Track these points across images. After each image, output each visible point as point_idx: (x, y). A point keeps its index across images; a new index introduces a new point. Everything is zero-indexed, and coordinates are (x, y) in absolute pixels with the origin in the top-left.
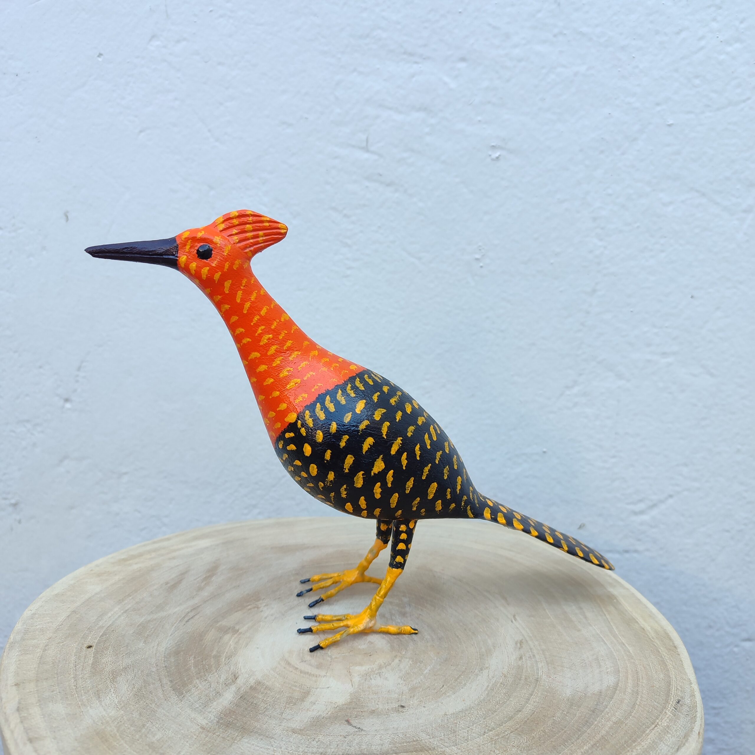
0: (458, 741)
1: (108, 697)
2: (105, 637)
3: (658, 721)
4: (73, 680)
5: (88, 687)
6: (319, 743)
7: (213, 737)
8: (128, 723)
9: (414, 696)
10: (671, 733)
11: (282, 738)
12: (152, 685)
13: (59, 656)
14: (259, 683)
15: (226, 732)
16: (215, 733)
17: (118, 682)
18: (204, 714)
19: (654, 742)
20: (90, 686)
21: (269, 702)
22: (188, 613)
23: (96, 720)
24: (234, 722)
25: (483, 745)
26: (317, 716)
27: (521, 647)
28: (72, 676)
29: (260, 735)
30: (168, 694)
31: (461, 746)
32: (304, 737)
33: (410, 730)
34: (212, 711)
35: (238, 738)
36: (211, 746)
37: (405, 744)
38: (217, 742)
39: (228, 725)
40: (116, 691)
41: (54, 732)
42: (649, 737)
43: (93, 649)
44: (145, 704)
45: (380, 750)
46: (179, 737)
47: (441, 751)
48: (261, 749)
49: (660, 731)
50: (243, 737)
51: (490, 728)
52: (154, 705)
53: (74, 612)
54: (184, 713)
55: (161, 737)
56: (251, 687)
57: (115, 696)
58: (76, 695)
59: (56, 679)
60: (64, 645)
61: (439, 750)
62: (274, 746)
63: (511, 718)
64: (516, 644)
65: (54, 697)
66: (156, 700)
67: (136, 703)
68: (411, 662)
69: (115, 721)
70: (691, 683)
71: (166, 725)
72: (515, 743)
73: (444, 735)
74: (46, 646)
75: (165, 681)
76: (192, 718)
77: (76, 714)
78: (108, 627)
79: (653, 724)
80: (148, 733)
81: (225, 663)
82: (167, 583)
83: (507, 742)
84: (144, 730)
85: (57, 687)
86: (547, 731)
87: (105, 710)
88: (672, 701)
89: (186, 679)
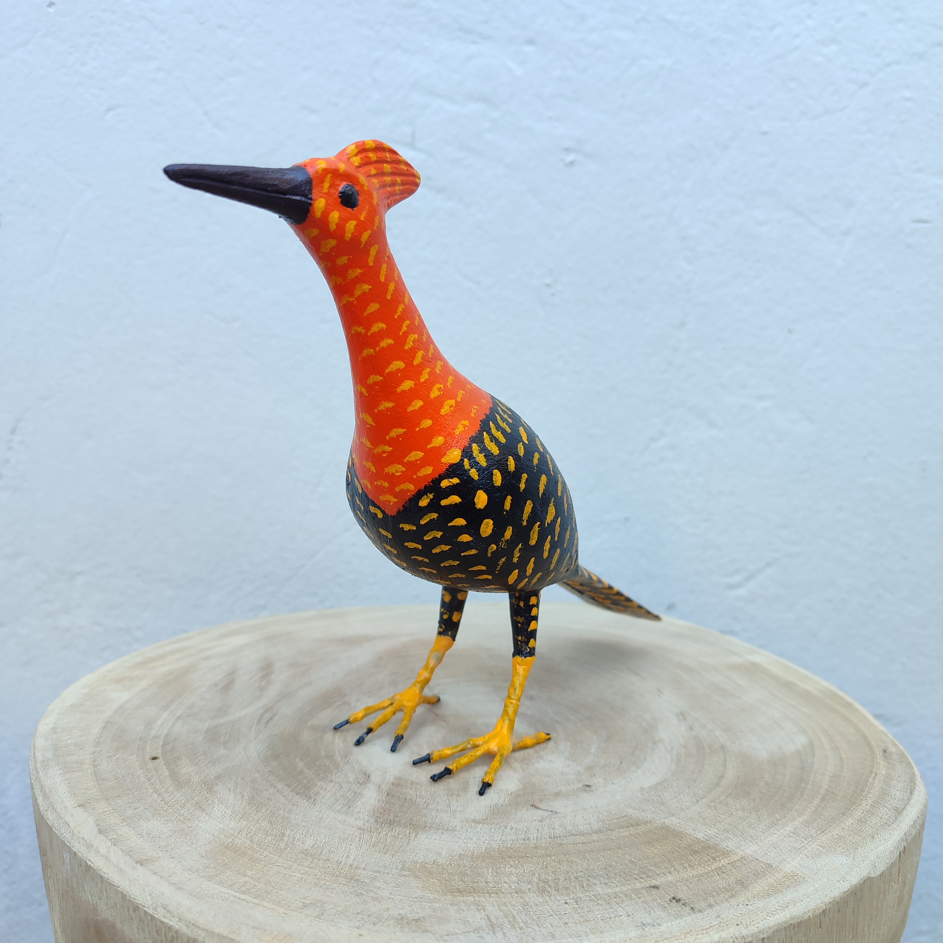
0: (672, 811)
1: (215, 809)
2: (168, 746)
3: (874, 770)
4: (155, 795)
5: (181, 800)
6: (514, 830)
7: (381, 837)
8: (261, 833)
9: (594, 775)
10: (895, 779)
11: (467, 830)
12: (265, 792)
13: (119, 771)
14: (400, 779)
15: (394, 831)
16: (380, 833)
17: (219, 793)
18: (353, 815)
19: (883, 789)
20: (184, 799)
21: (425, 796)
22: (262, 715)
23: (216, 834)
24: (396, 819)
25: (703, 812)
26: (493, 805)
27: (685, 719)
28: (152, 791)
29: (437, 829)
30: (293, 799)
31: (679, 816)
32: (492, 826)
33: (612, 808)
34: (362, 811)
35: (413, 835)
36: (385, 846)
37: (615, 821)
38: (389, 841)
39: (392, 823)
40: (222, 801)
41: (167, 851)
42: (875, 785)
43: (161, 760)
44: (269, 811)
45: (590, 829)
46: (336, 840)
47: (660, 823)
48: (448, 843)
49: (883, 779)
50: (418, 833)
51: (701, 796)
52: (281, 812)
53: (108, 723)
54: (326, 817)
55: (314, 843)
56: (393, 784)
57: (224, 806)
58: (171, 810)
59: (132, 795)
60: (116, 759)
61: (658, 822)
62: (463, 839)
63: (717, 785)
64: (677, 715)
65: (142, 814)
66: (281, 806)
67: (257, 812)
68: (568, 743)
69: (241, 833)
70: (886, 734)
71: (311, 830)
72: (737, 806)
73: (653, 808)
74: (94, 761)
75: (280, 786)
76: (341, 821)
77: (184, 830)
78: (166, 735)
79: (871, 773)
80: (294, 840)
81: (344, 762)
82: (216, 685)
83: (728, 806)
84: (286, 839)
85: (139, 804)
86: (764, 792)
87: (220, 822)
88: (879, 753)
89: (305, 782)
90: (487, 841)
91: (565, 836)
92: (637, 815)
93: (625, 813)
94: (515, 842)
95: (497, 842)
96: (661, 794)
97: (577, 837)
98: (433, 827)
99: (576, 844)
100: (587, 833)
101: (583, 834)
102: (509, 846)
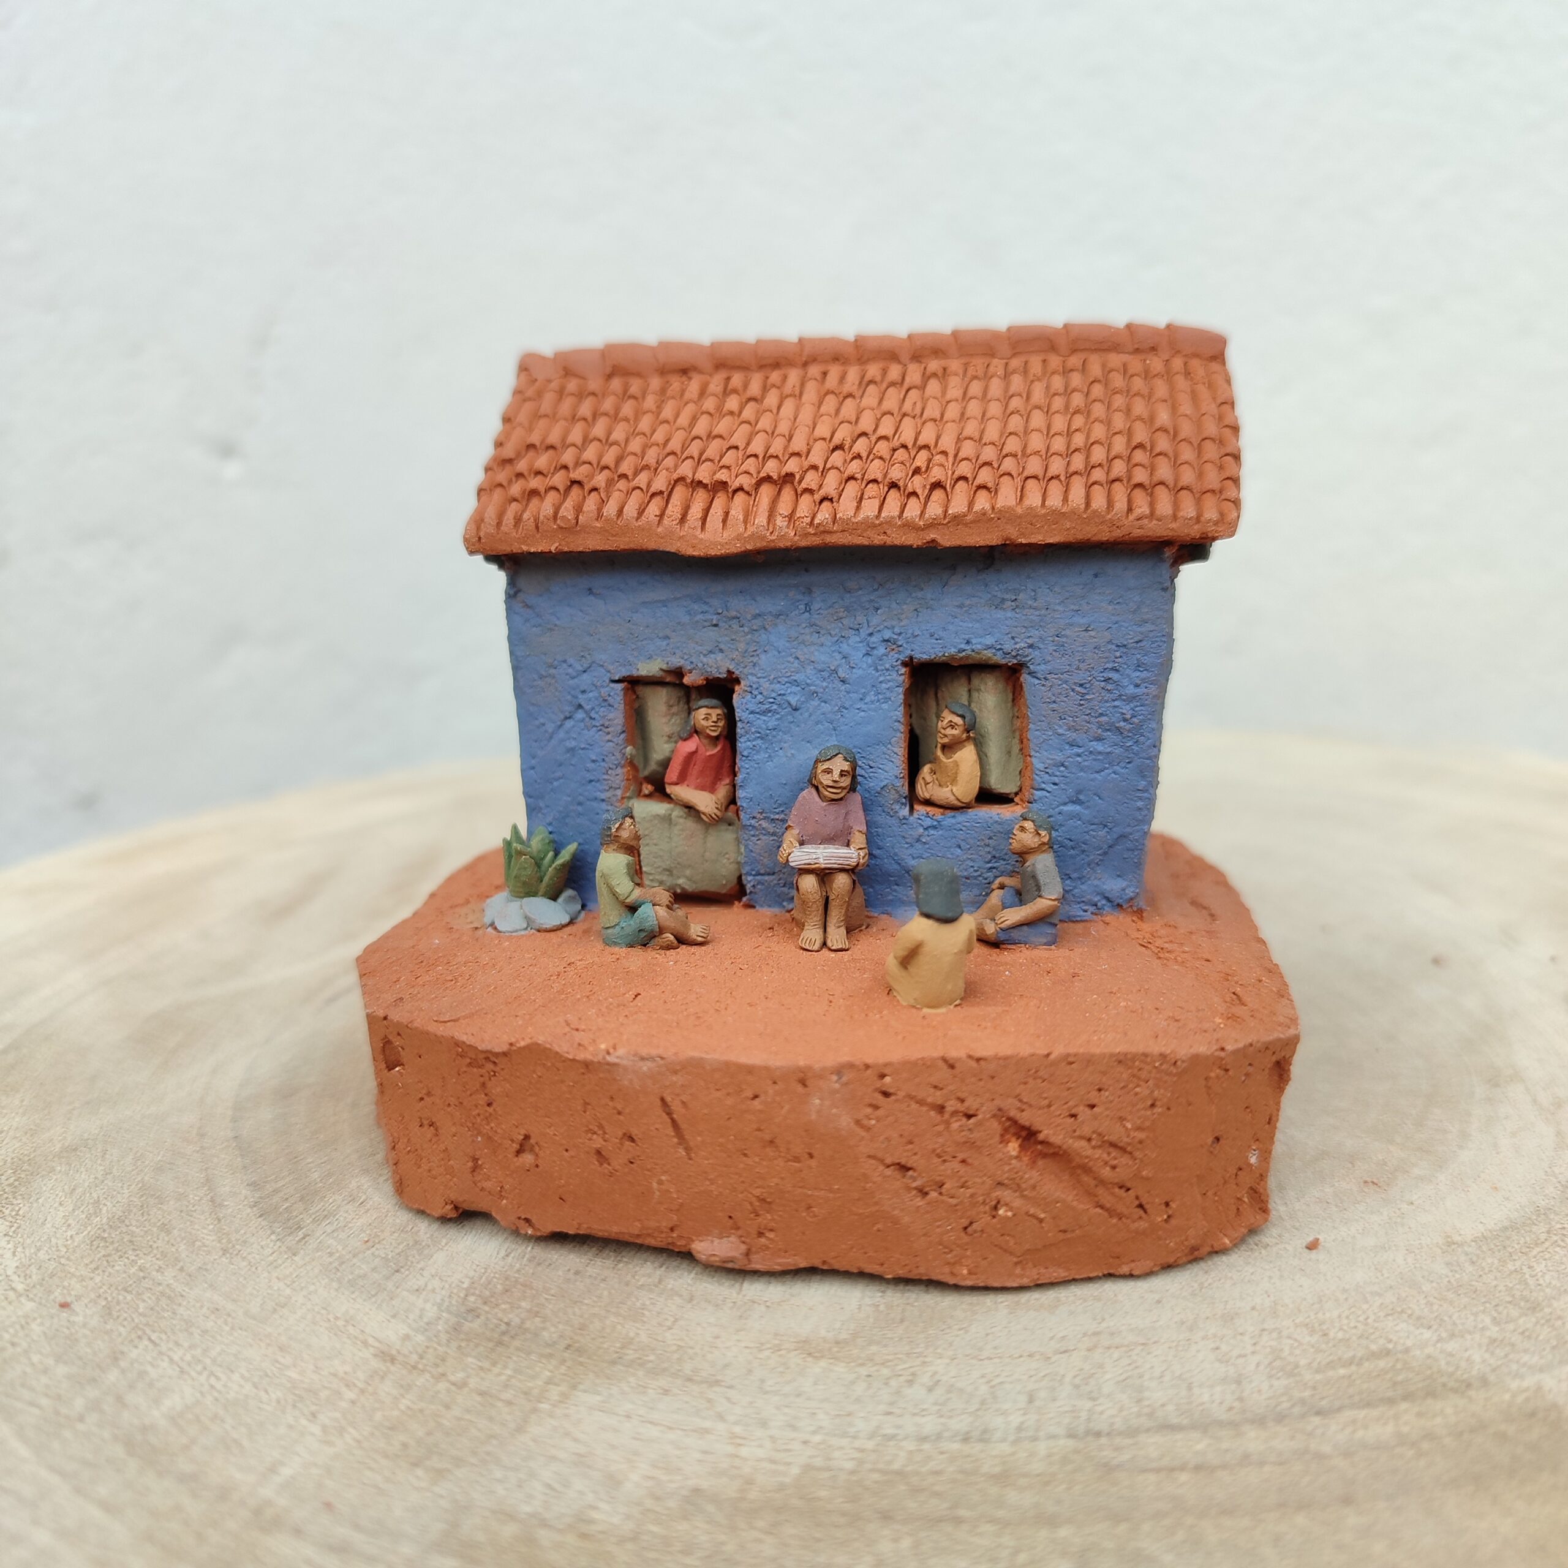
90: (817, 1438)
91: (1132, 1432)
92: (1429, 1350)
93: (1382, 1341)
94: (926, 1446)
95: (857, 1444)
96: (1525, 1269)
97: (1179, 1436)
98: (642, 1365)
99: (1172, 1470)
100: (1221, 1424)
101: (1204, 1425)
102: (896, 1466)
